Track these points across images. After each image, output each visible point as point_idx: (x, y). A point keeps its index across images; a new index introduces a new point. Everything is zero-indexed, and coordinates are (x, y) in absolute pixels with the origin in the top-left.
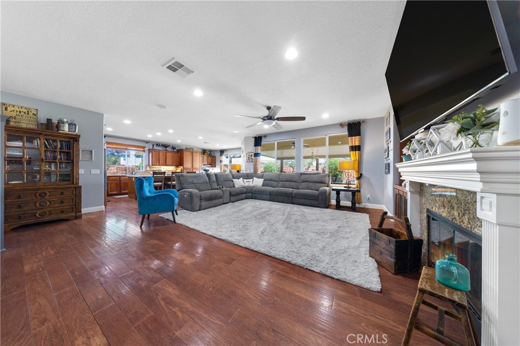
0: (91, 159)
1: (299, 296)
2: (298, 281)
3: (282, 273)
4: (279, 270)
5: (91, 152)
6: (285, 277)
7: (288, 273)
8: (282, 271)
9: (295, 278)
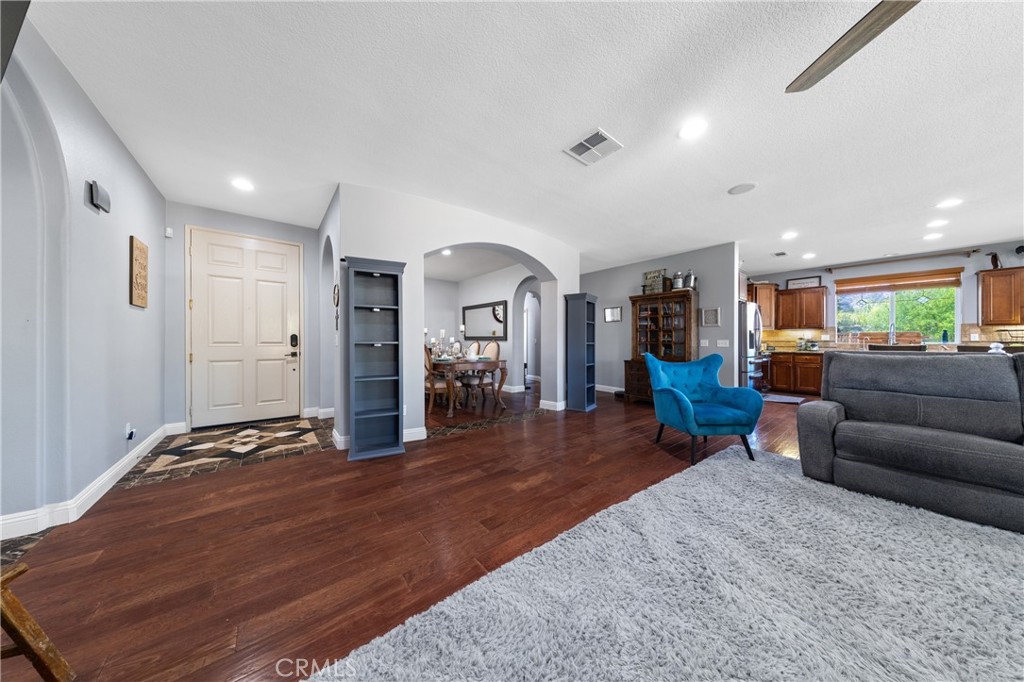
0: (717, 322)
1: (317, 590)
2: (341, 609)
3: (391, 592)
4: (405, 590)
5: (716, 311)
6: (378, 591)
7: (382, 603)
8: (396, 595)
9: (356, 610)
